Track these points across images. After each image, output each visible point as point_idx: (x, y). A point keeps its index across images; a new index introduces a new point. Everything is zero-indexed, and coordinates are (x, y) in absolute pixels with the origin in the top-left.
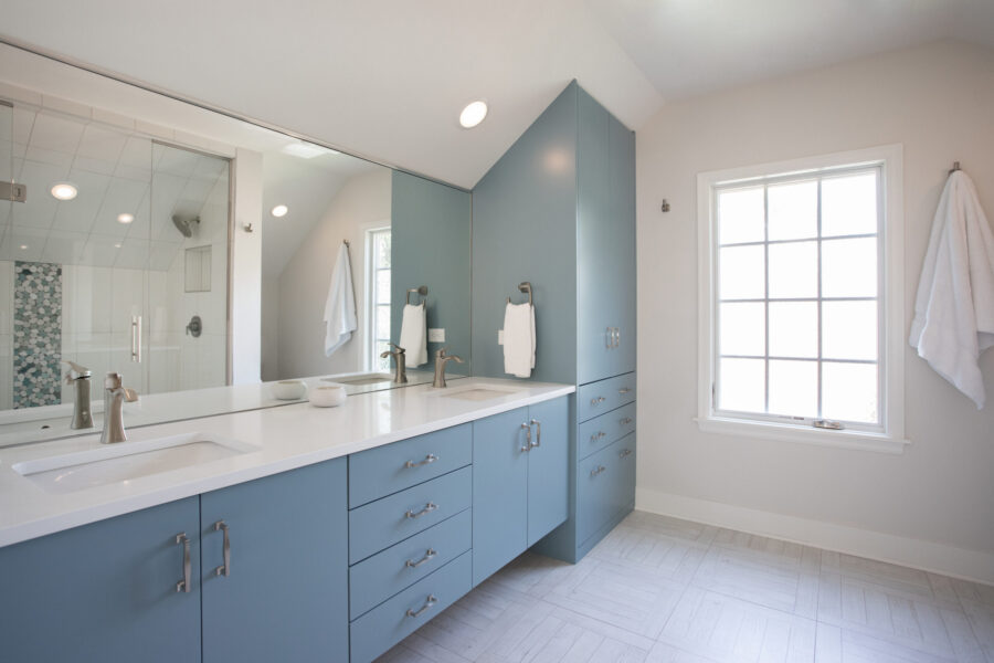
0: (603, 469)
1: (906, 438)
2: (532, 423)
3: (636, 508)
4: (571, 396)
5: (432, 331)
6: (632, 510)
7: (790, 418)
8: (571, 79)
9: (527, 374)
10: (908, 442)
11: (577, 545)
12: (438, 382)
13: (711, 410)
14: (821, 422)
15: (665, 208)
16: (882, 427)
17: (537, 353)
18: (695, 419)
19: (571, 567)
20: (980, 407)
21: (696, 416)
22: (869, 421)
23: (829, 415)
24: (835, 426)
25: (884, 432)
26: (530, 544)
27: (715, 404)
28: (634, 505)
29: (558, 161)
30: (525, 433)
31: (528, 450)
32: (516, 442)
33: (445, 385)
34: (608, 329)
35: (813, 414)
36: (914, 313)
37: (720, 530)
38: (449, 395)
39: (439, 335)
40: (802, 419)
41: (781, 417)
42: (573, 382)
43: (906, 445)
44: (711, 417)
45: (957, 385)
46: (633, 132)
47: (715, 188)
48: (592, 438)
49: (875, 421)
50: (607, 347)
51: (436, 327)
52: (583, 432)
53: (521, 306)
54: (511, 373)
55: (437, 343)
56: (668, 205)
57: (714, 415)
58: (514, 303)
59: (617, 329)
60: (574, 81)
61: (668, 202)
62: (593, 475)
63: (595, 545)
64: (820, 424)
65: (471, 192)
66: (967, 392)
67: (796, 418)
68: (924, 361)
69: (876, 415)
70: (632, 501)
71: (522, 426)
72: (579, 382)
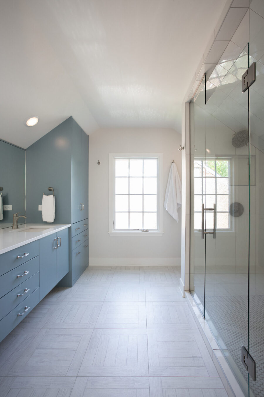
0: (80, 252)
1: (163, 232)
2: (58, 238)
3: (89, 265)
4: (70, 228)
5: (5, 206)
6: (88, 266)
7: (135, 229)
8: (71, 116)
9: (52, 221)
10: (164, 233)
11: (73, 280)
12: (15, 226)
13: (113, 229)
14: (144, 230)
15: (99, 163)
16: (158, 229)
17: (56, 213)
18: (108, 233)
19: (71, 288)
20: (178, 222)
21: (109, 232)
22: (154, 228)
23: (145, 228)
24: (147, 231)
25: (158, 231)
26: (58, 282)
27: (114, 227)
28: (88, 264)
29: (61, 143)
30: (55, 242)
31: (57, 248)
32: (53, 246)
33: (18, 228)
34: (80, 204)
35: (141, 228)
36: (165, 199)
37: (117, 267)
38: (21, 231)
39: (9, 208)
40: (139, 229)
41: (133, 229)
42: (70, 223)
43: (163, 234)
44: (113, 232)
45: (174, 217)
46: (88, 136)
47: (114, 158)
48: (76, 242)
49: (156, 228)
50: (80, 210)
51: (8, 204)
52: (74, 240)
53: (49, 196)
54: (46, 221)
55: (8, 211)
56: (99, 162)
57: (114, 231)
58: (46, 195)
59: (83, 204)
60: (71, 117)
61: (100, 161)
62: (76, 255)
63: (78, 279)
64: (143, 230)
65: (26, 150)
66: (175, 218)
67: (137, 229)
68: (167, 211)
69: (156, 227)
70: (88, 263)
71: (55, 240)
72: (72, 222)
